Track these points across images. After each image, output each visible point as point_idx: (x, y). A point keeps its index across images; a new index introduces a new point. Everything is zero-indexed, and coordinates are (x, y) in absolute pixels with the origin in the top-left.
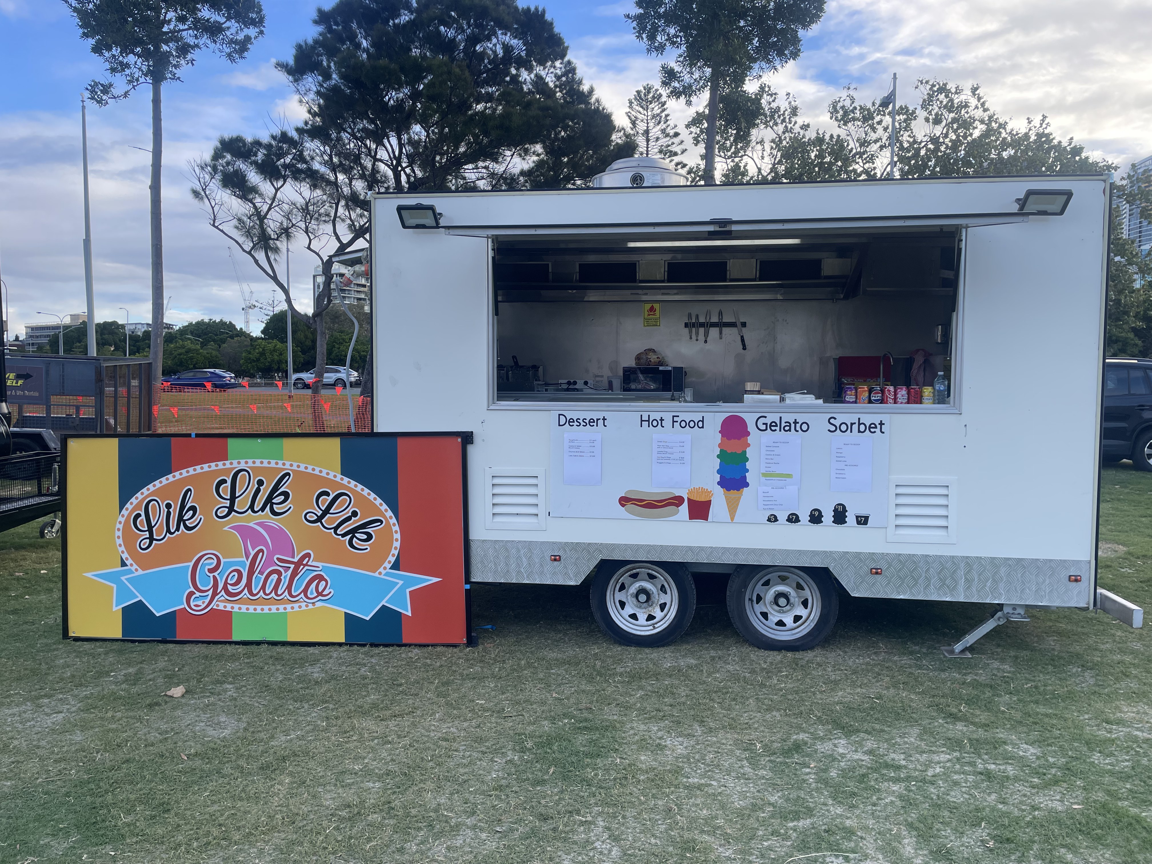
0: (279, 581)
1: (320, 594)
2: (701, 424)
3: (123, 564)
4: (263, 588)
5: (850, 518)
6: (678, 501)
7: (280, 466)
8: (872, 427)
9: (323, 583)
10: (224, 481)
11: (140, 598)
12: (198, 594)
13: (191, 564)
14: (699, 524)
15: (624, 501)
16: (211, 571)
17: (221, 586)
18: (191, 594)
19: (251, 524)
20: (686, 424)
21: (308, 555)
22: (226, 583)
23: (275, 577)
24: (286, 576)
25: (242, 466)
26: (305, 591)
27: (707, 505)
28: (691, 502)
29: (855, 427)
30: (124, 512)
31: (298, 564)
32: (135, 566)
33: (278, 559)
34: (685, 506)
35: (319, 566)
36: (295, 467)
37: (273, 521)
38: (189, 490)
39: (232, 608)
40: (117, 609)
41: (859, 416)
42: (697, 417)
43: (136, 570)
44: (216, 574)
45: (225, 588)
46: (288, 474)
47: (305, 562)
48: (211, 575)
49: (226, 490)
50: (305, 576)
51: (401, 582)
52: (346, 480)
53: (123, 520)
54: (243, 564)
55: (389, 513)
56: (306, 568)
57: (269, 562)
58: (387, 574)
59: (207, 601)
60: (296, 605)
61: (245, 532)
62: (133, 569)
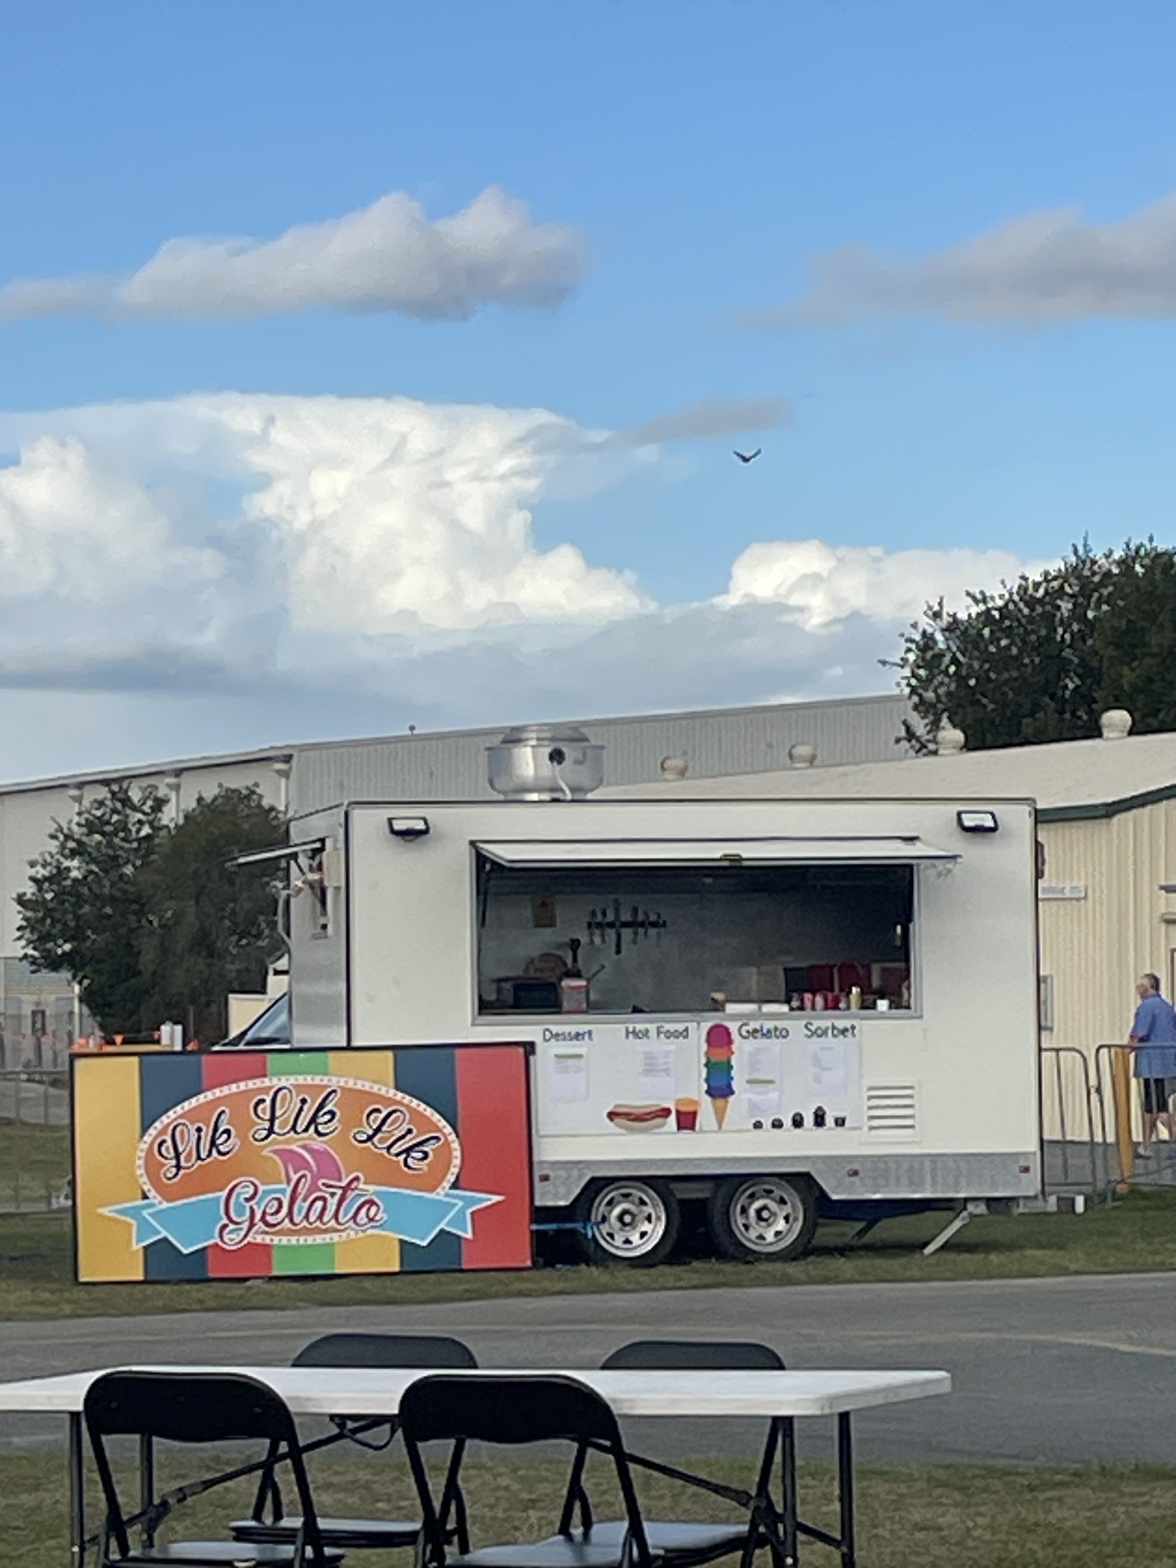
0: (324, 1209)
1: (371, 1220)
2: (685, 1034)
3: (145, 1197)
4: (307, 1217)
5: (829, 1121)
6: (666, 1112)
7: (325, 1082)
8: (844, 1031)
9: (373, 1209)
10: (263, 1101)
11: (164, 1234)
12: (232, 1227)
13: (224, 1194)
14: (686, 1134)
15: (612, 1115)
16: (247, 1200)
17: (258, 1216)
18: (225, 1226)
19: (294, 1147)
20: (669, 1035)
21: (357, 1179)
22: (264, 1213)
23: (319, 1204)
24: (333, 1203)
25: (283, 1083)
26: (354, 1217)
27: (694, 1114)
28: (678, 1113)
29: (830, 1032)
30: (147, 1138)
31: (345, 1189)
32: (159, 1198)
33: (324, 1184)
34: (673, 1118)
35: (371, 1190)
36: (342, 1084)
37: (318, 1144)
38: (223, 1112)
39: (272, 1240)
40: (137, 1247)
41: (833, 1021)
42: (680, 1027)
43: (160, 1203)
44: (252, 1203)
45: (263, 1219)
46: (334, 1091)
47: (353, 1187)
48: (248, 1205)
49: (265, 1110)
50: (353, 1201)
51: (460, 1204)
52: (400, 1095)
53: (145, 1147)
54: (283, 1191)
55: (448, 1129)
56: (357, 1192)
57: (313, 1188)
58: (447, 1195)
59: (243, 1233)
60: (344, 1234)
61: (288, 1156)
62: (156, 1201)
